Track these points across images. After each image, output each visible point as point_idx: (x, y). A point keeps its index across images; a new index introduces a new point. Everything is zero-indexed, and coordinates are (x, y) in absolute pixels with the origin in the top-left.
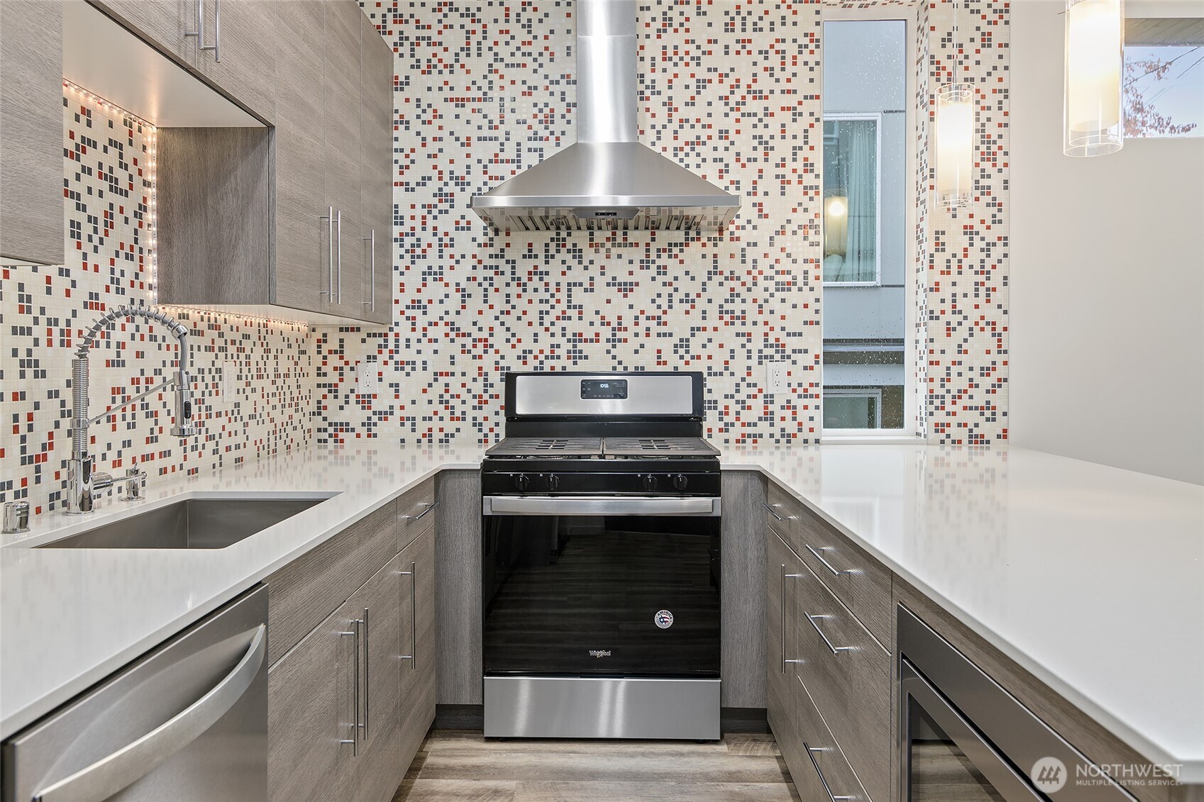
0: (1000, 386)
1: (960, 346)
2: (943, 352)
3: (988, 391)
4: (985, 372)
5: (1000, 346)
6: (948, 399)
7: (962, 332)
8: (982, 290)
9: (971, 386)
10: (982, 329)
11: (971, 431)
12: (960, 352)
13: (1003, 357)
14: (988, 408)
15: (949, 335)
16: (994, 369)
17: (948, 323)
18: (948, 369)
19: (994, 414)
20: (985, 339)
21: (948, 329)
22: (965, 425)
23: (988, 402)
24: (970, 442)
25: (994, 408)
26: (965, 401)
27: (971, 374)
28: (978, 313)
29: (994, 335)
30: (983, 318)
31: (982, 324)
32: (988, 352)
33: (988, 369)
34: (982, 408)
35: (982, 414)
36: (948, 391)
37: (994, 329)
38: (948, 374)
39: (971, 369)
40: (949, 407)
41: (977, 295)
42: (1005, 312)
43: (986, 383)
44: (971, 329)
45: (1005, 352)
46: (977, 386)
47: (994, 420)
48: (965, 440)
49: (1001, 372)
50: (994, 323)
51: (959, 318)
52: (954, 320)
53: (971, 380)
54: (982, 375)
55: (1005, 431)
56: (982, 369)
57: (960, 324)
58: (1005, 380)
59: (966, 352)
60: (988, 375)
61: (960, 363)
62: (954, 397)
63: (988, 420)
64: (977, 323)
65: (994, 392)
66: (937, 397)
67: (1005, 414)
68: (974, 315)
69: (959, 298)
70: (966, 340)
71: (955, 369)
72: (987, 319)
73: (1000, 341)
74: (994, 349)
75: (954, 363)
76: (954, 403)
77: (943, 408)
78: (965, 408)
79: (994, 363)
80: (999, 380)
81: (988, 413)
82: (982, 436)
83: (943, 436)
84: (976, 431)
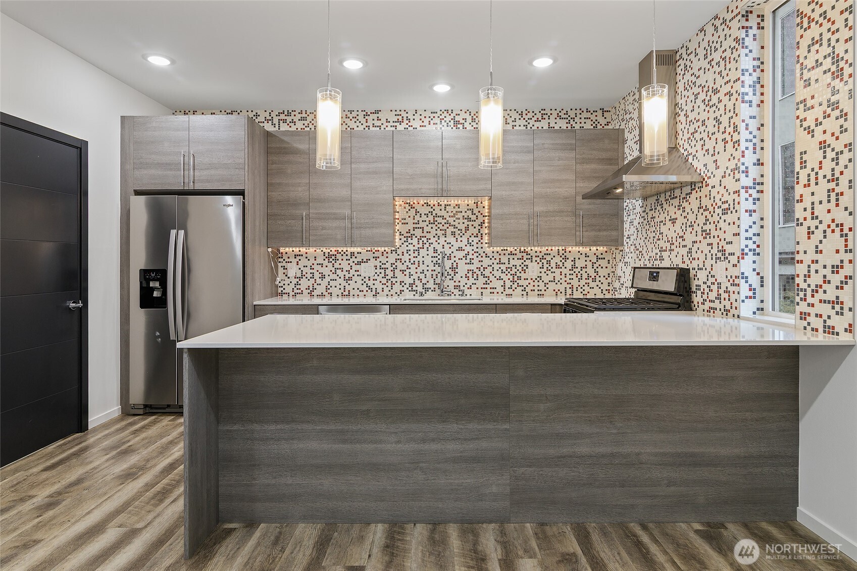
0: (846, 283)
1: (817, 247)
2: (805, 252)
3: (837, 288)
4: (836, 269)
5: (846, 246)
6: (809, 293)
7: (819, 235)
8: (833, 195)
9: (825, 282)
10: (833, 231)
11: (825, 321)
12: (817, 252)
13: (849, 256)
14: (837, 303)
15: (809, 238)
16: (842, 267)
17: (809, 228)
18: (809, 266)
19: (842, 308)
20: (835, 240)
21: (809, 233)
22: (821, 316)
23: (837, 298)
24: (825, 332)
25: (842, 303)
26: (820, 295)
27: (824, 272)
28: (829, 217)
29: (842, 236)
30: (833, 221)
31: (833, 226)
32: (837, 251)
33: (837, 267)
34: (833, 302)
35: (833, 308)
36: (809, 286)
37: (842, 230)
38: (809, 271)
39: (825, 267)
40: (810, 300)
41: (829, 201)
42: (851, 214)
43: (836, 279)
44: (825, 232)
45: (851, 251)
46: (829, 282)
47: (842, 314)
48: (821, 330)
49: (847, 270)
50: (842, 225)
51: (816, 222)
52: (813, 224)
53: (825, 276)
54: (833, 272)
55: (850, 325)
56: (833, 267)
57: (817, 227)
58: (851, 278)
59: (821, 252)
60: (838, 272)
61: (817, 262)
62: (813, 291)
63: (837, 313)
64: (829, 226)
65: (842, 288)
66: (802, 290)
67: (850, 309)
68: (827, 219)
69: (816, 205)
70: (821, 242)
71: (814, 267)
72: (836, 222)
73: (846, 240)
74: (842, 249)
75: (813, 262)
76: (813, 296)
77: (805, 300)
78: (821, 301)
79: (842, 261)
80: (846, 277)
81: (837, 307)
82: (833, 328)
83: (805, 323)
84: (829, 323)
